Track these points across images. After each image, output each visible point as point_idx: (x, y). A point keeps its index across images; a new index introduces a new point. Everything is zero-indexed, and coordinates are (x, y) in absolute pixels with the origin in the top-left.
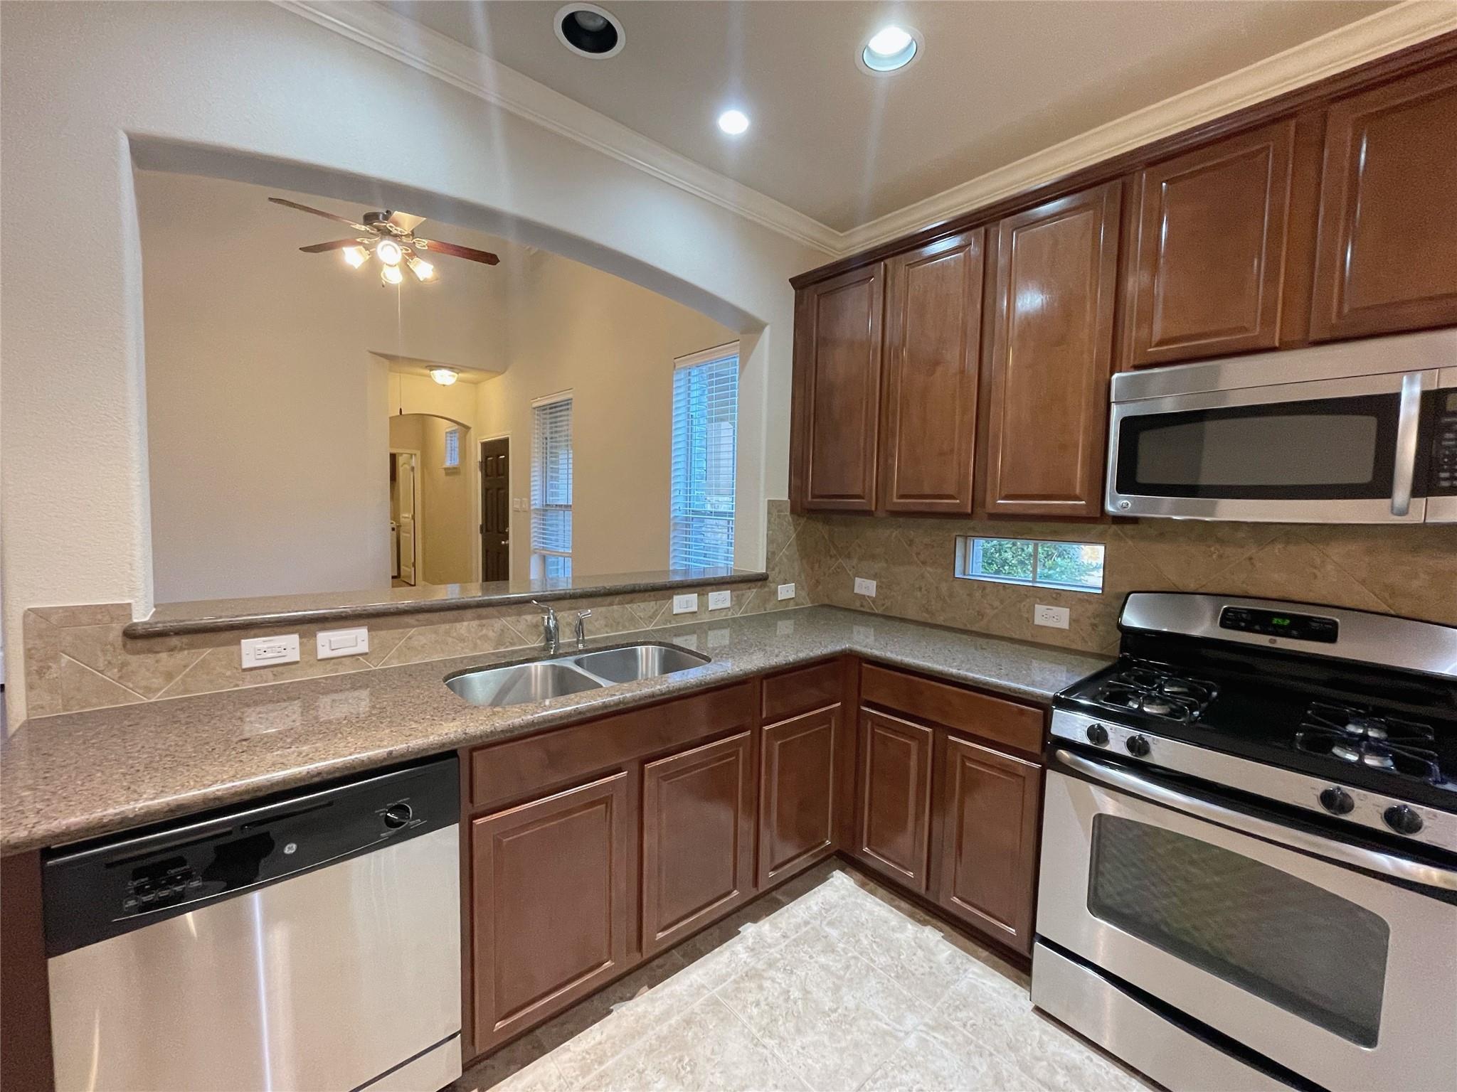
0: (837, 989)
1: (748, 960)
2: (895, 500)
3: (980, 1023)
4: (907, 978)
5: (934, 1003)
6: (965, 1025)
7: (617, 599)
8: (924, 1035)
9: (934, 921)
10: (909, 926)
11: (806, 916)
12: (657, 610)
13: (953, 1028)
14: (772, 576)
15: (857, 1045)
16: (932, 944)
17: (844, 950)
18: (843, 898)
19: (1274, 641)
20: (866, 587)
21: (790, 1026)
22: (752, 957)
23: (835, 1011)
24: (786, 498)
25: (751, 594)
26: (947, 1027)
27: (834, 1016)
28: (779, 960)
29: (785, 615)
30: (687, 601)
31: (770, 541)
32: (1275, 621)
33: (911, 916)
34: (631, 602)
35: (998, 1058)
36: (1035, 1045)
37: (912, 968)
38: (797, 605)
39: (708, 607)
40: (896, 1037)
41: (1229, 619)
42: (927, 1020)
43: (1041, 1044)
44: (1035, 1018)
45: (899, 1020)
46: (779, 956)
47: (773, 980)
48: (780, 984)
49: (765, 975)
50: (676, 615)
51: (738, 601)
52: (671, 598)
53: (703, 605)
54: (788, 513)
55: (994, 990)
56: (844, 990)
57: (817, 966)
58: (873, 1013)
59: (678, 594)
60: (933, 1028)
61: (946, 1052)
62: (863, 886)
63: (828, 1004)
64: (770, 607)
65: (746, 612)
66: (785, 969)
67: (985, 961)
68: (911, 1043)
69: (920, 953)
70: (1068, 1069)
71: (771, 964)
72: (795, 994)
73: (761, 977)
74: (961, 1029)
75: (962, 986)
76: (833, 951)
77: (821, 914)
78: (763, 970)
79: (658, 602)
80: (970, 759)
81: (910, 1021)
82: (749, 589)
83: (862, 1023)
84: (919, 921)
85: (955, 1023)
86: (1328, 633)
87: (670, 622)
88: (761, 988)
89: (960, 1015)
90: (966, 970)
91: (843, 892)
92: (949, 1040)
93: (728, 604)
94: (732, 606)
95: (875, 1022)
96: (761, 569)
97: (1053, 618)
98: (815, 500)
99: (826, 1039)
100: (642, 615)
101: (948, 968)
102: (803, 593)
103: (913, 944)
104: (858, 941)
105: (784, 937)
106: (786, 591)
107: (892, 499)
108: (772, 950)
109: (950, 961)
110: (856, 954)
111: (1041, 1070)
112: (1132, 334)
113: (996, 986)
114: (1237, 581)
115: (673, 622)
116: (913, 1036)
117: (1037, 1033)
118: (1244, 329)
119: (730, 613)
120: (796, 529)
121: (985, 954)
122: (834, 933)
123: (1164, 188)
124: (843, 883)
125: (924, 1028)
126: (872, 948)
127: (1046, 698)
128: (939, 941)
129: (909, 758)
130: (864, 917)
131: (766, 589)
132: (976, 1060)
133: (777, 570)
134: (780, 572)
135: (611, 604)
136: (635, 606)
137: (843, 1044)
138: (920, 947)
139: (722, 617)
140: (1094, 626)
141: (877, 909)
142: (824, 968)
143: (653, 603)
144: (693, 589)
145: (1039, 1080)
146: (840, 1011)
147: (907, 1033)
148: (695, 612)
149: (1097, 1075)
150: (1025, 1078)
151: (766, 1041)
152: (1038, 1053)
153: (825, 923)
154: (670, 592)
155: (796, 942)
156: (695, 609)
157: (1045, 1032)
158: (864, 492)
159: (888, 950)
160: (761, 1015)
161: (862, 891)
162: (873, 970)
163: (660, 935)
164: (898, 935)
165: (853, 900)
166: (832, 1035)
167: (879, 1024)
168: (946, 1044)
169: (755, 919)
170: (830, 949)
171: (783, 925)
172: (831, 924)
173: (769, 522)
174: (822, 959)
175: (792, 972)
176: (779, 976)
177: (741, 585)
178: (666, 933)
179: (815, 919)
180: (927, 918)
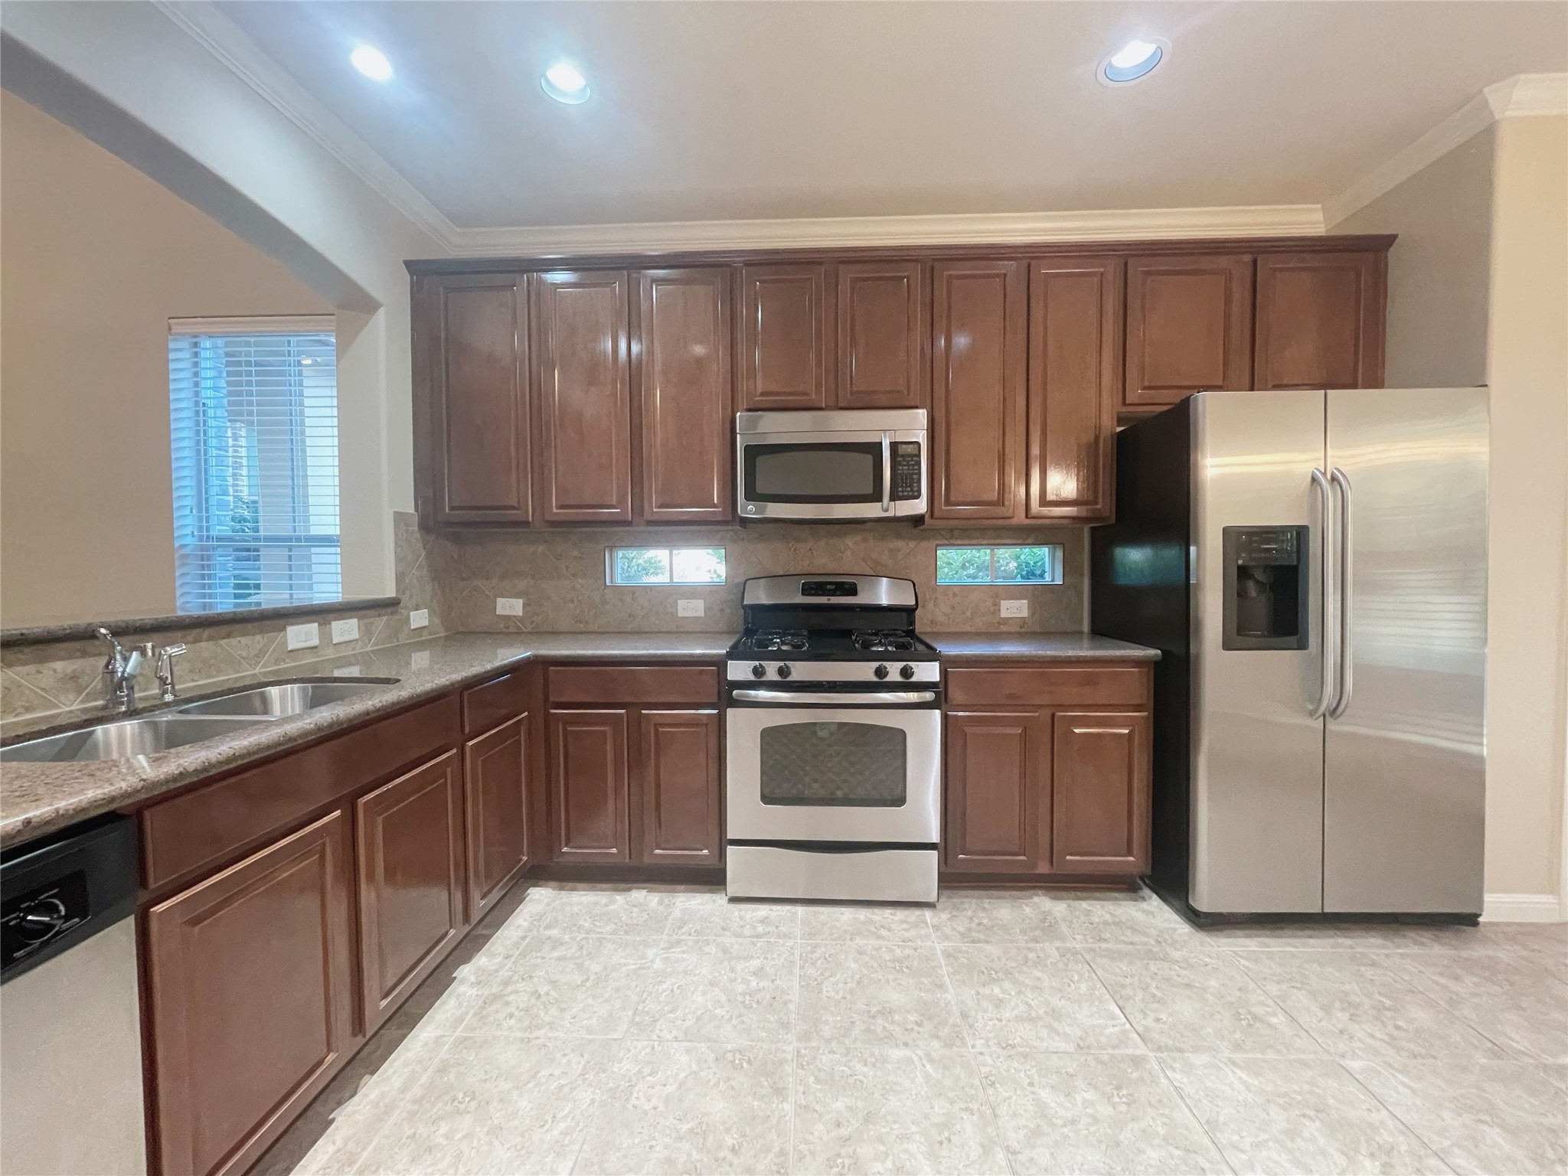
0: (580, 966)
1: (480, 992)
2: (555, 510)
3: (699, 927)
4: (635, 929)
5: (662, 933)
6: (690, 934)
7: (206, 633)
8: (665, 955)
9: (635, 885)
10: (618, 897)
11: (520, 933)
12: (264, 646)
13: (682, 940)
14: (404, 599)
15: (617, 990)
16: (642, 900)
17: (571, 939)
18: (548, 905)
19: (829, 600)
20: (511, 607)
21: (554, 1011)
22: (483, 988)
23: (588, 980)
24: (411, 510)
25: (381, 622)
26: (678, 942)
27: (588, 984)
28: (513, 976)
29: (421, 646)
30: (306, 633)
31: (399, 559)
32: (828, 587)
33: (616, 890)
34: (228, 636)
35: (719, 940)
36: (738, 919)
37: (635, 922)
38: (431, 634)
39: (332, 640)
40: (645, 968)
41: (807, 590)
42: (662, 946)
43: (741, 918)
44: (733, 907)
45: (643, 957)
46: (510, 973)
47: (516, 992)
48: (525, 991)
49: (505, 992)
50: (291, 651)
51: (367, 632)
52: (284, 629)
53: (326, 636)
54: (416, 528)
55: (699, 904)
56: (587, 963)
57: (553, 961)
58: (619, 964)
59: (292, 624)
60: (669, 948)
61: (685, 956)
62: (562, 889)
63: (578, 979)
64: (403, 638)
65: (377, 645)
66: (523, 979)
67: (685, 891)
68: (658, 965)
69: (635, 910)
70: (762, 922)
71: (506, 983)
72: (543, 990)
73: (502, 996)
74: (689, 938)
75: (677, 913)
76: (562, 944)
77: (535, 926)
78: (501, 991)
79: (266, 636)
80: (662, 725)
81: (651, 953)
82: (379, 615)
83: (615, 974)
84: (624, 890)
85: (683, 937)
86: (853, 591)
87: (284, 660)
88: (507, 1003)
89: (684, 930)
90: (674, 904)
91: (546, 901)
92: (684, 948)
93: (355, 635)
94: (361, 638)
95: (624, 968)
96: (390, 592)
97: (692, 609)
98: (454, 512)
99: (590, 1001)
100: (244, 654)
101: (661, 908)
102: (437, 621)
103: (627, 907)
104: (580, 927)
105: (507, 958)
106: (419, 618)
107: (552, 509)
108: (501, 973)
109: (661, 903)
110: (584, 936)
111: (747, 931)
112: (743, 386)
113: (699, 901)
114: (804, 566)
115: (287, 660)
116: (657, 961)
117: (737, 913)
118: (807, 394)
119: (358, 647)
120: (424, 548)
121: (682, 887)
122: (554, 932)
123: (758, 288)
124: (542, 895)
125: (662, 952)
126: (595, 925)
127: (720, 655)
128: (646, 897)
129: (606, 743)
130: (576, 909)
131: (397, 617)
132: (707, 949)
133: (408, 593)
134: (411, 597)
135: (197, 641)
136: (234, 641)
137: (607, 995)
138: (634, 906)
139: (348, 651)
140: (722, 610)
141: (584, 899)
142: (559, 959)
143: (258, 637)
144: (313, 618)
145: (749, 937)
146: (591, 978)
147: (652, 961)
148: (315, 647)
149: (778, 915)
150: (740, 940)
151: (536, 1033)
152: (742, 923)
153: (541, 929)
154: (280, 622)
155: (523, 955)
156: (315, 642)
157: (740, 910)
158: (519, 502)
159: (609, 920)
160: (520, 1020)
161: (563, 892)
162: (604, 938)
163: (384, 1003)
164: (612, 907)
165: (559, 902)
166: (594, 997)
167: (629, 968)
168: (683, 952)
169: (466, 960)
170: (557, 944)
171: (501, 949)
172: (548, 927)
173: (396, 535)
174: (556, 954)
175: (531, 977)
176: (521, 986)
177: (368, 612)
178: (390, 998)
179: (531, 930)
180: (629, 885)
